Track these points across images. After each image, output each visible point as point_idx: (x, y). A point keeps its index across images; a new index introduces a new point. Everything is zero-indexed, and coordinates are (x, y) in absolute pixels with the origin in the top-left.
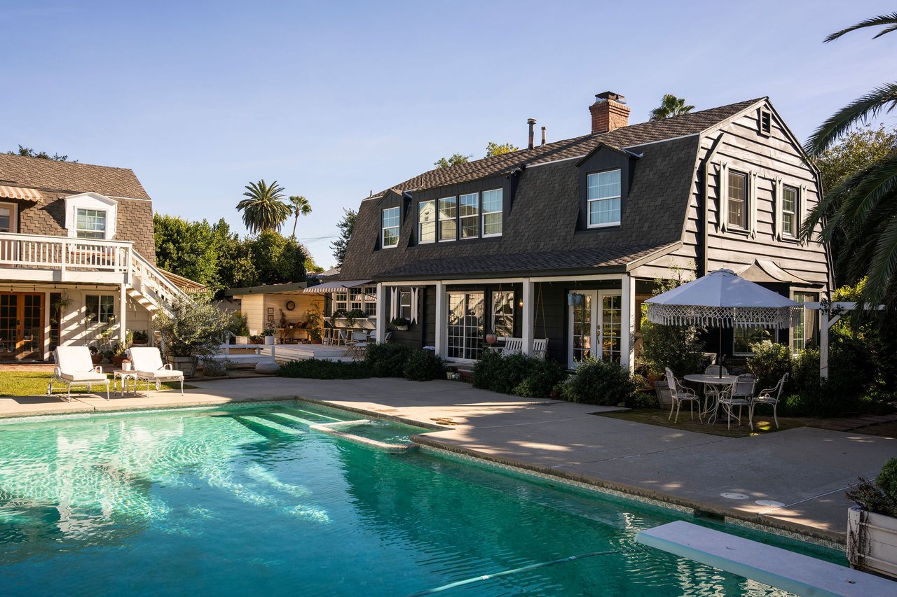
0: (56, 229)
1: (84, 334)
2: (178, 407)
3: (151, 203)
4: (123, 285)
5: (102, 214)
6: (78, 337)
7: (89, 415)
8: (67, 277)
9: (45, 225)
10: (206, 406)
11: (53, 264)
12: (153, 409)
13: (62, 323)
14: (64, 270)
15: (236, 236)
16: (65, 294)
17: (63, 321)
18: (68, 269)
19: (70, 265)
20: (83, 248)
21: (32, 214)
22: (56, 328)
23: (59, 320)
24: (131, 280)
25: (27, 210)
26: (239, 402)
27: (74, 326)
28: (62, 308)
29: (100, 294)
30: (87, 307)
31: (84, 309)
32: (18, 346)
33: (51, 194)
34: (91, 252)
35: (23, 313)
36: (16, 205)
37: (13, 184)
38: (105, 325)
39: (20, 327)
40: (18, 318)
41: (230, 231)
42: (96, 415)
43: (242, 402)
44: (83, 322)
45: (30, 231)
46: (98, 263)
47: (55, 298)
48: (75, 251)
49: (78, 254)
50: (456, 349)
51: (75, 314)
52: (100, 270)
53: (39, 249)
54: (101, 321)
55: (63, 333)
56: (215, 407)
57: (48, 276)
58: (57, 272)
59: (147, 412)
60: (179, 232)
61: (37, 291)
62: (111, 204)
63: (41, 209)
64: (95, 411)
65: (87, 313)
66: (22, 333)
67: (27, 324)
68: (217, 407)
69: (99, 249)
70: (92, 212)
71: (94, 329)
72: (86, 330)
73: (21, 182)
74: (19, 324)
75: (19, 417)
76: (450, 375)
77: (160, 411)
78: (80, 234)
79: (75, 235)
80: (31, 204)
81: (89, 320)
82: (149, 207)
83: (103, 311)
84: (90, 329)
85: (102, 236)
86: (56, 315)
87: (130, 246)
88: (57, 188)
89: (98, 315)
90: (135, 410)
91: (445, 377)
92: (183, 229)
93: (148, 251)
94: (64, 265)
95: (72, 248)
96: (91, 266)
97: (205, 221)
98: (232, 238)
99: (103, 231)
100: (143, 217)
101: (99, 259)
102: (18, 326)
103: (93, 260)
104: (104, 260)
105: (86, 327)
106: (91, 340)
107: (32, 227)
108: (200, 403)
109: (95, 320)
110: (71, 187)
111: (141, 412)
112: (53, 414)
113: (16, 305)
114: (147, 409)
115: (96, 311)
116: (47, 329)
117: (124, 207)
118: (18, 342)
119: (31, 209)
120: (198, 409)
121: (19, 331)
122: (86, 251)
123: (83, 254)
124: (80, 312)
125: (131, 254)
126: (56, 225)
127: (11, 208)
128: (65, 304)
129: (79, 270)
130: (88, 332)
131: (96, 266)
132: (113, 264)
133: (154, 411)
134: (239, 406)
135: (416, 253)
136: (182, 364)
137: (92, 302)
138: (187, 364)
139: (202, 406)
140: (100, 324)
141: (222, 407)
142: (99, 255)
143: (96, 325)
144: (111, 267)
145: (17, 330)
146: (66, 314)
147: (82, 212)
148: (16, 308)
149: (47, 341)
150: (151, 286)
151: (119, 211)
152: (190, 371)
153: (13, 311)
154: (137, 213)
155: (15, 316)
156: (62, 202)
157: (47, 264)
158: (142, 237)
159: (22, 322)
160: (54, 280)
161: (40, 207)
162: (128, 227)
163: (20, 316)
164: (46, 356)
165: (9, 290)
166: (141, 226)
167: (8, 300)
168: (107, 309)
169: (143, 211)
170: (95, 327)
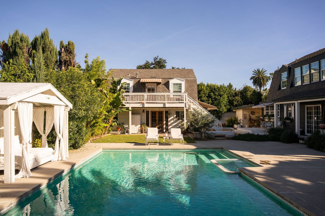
0: (167, 90)
1: (175, 124)
2: (177, 149)
3: (196, 79)
4: (185, 107)
5: (181, 84)
6: (174, 125)
7: (147, 150)
8: (167, 105)
9: (164, 90)
10: (187, 149)
11: (163, 102)
12: (168, 150)
14: (166, 103)
15: (236, 89)
16: (169, 111)
17: (169, 120)
18: (167, 103)
19: (168, 102)
20: (175, 96)
21: (160, 86)
22: (167, 121)
23: (168, 120)
24: (187, 106)
25: (159, 85)
26: (199, 149)
27: (172, 121)
28: (168, 115)
29: (180, 111)
30: (176, 115)
31: (175, 116)
33: (166, 80)
34: (177, 97)
35: (158, 117)
36: (156, 84)
37: (155, 78)
38: (182, 121)
39: (157, 121)
40: (156, 119)
41: (233, 87)
42: (150, 150)
43: (201, 149)
44: (175, 120)
45: (160, 92)
46: (180, 101)
47: (167, 112)
48: (173, 97)
49: (174, 98)
50: (310, 130)
51: (172, 117)
52: (180, 103)
53: (162, 97)
55: (169, 123)
56: (190, 150)
57: (161, 105)
58: (164, 104)
59: (166, 150)
60: (215, 89)
61: (161, 110)
62: (183, 81)
63: (163, 85)
64: (149, 149)
65: (176, 117)
66: (158, 123)
67: (159, 121)
68: (191, 150)
69: (180, 96)
70: (177, 84)
72: (176, 122)
73: (158, 77)
75: (127, 149)
76: (301, 141)
77: (171, 150)
78: (174, 92)
79: (173, 92)
80: (160, 83)
81: (177, 119)
82: (196, 81)
84: (177, 122)
85: (180, 92)
86: (167, 118)
87: (187, 94)
88: (168, 77)
89: (179, 118)
90: (162, 149)
91: (298, 142)
92: (216, 88)
93: (195, 96)
95: (172, 96)
96: (176, 102)
97: (223, 84)
98: (234, 89)
99: (181, 90)
100: (194, 84)
101: (180, 99)
102: (156, 121)
103: (178, 99)
104: (181, 100)
105: (176, 121)
106: (178, 126)
107: (160, 90)
108: (185, 148)
109: (179, 119)
110: (172, 77)
111: (164, 150)
112: (137, 149)
114: (166, 149)
115: (179, 116)
116: (164, 122)
117: (187, 82)
118: (156, 126)
119: (160, 85)
120: (184, 150)
121: (157, 123)
122: (176, 97)
123: (175, 98)
124: (174, 117)
125: (187, 97)
126: (167, 89)
127: (155, 85)
128: (169, 114)
129: (173, 103)
130: (176, 123)
131: (179, 102)
132: (183, 100)
133: (169, 150)
134: (200, 150)
135: (293, 90)
137: (178, 113)
139: (186, 149)
140: (180, 120)
141: (193, 150)
142: (180, 98)
144: (182, 102)
146: (170, 117)
147: (174, 84)
148: (156, 116)
149: (164, 126)
150: (193, 107)
151: (186, 83)
152: (200, 137)
153: (155, 117)
154: (191, 83)
155: (156, 118)
156: (168, 82)
157: (161, 102)
158: (193, 91)
159: (158, 121)
160: (164, 107)
161: (162, 84)
162: (189, 88)
163: (157, 118)
164: (164, 131)
165: (152, 110)
166: (193, 87)
167: (154, 113)
168: (182, 116)
169: (194, 82)
170: (179, 122)
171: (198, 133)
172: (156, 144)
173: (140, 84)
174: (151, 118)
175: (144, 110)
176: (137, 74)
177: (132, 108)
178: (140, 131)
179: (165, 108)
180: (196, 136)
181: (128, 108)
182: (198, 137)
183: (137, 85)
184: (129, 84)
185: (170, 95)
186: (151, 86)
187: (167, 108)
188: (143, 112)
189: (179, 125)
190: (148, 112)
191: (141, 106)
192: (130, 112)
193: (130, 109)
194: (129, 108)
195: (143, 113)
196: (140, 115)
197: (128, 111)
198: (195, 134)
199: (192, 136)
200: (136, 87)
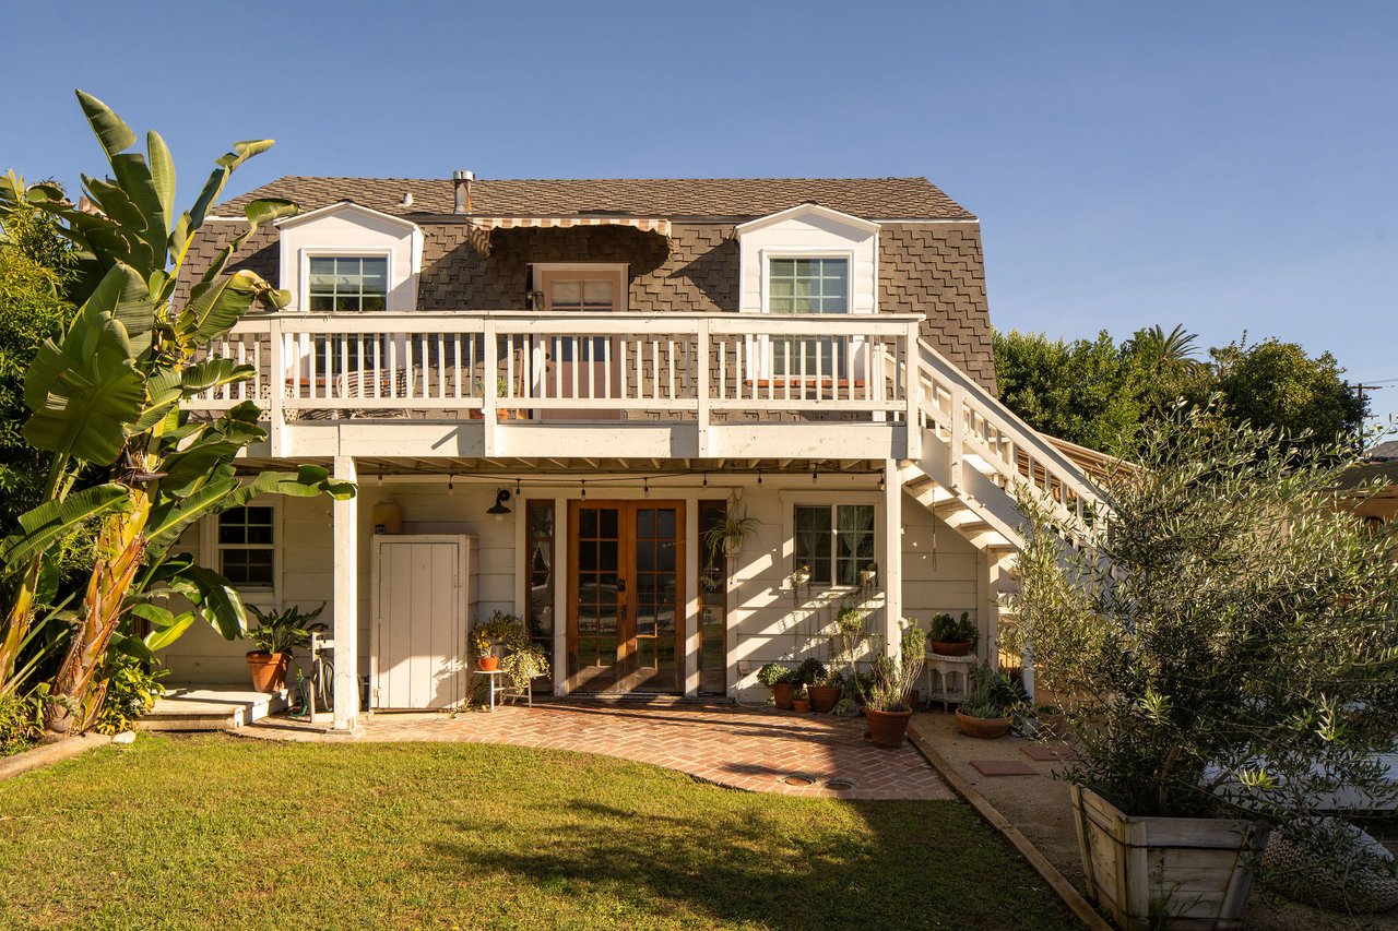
1: (790, 621)
4: (891, 464)
5: (839, 264)
6: (776, 628)
8: (716, 443)
11: (673, 405)
13: (730, 588)
14: (703, 418)
16: (736, 501)
17: (734, 583)
18: (720, 417)
19: (723, 403)
21: (656, 286)
22: (716, 597)
24: (916, 448)
25: (645, 278)
27: (764, 599)
28: (728, 542)
29: (835, 501)
30: (797, 540)
31: (789, 548)
32: (622, 652)
33: (707, 231)
35: (632, 557)
37: (616, 214)
38: (850, 595)
39: (627, 597)
40: (621, 573)
44: (786, 585)
47: (712, 513)
48: (768, 376)
51: (765, 562)
54: (839, 584)
55: (736, 618)
57: (654, 444)
58: (683, 427)
61: (654, 495)
62: (859, 236)
63: (681, 272)
65: (799, 560)
70: (808, 264)
71: (818, 605)
72: (797, 607)
73: (640, 212)
74: (623, 588)
81: (805, 578)
82: (971, 238)
83: (844, 550)
84: (808, 605)
86: (715, 566)
88: (724, 212)
89: (829, 563)
94: (704, 404)
95: (759, 372)
96: (803, 404)
97: (1103, 335)
100: (956, 270)
102: (621, 596)
105: (794, 600)
106: (811, 636)
109: (821, 577)
113: (616, 537)
115: (823, 552)
116: (692, 608)
117: (895, 249)
118: (620, 643)
119: (657, 272)
121: (624, 608)
124: (777, 557)
125: (915, 360)
127: (612, 280)
128: (737, 533)
130: (800, 616)
136: (1170, 857)
137: (810, 522)
138: (1204, 859)
140: (836, 590)
143: (826, 594)
144: (868, 404)
145: (619, 605)
146: (740, 563)
147: (780, 264)
148: (615, 545)
149: (692, 645)
150: (984, 467)
151: (885, 259)
152: (1215, 895)
153: (611, 553)
154: (938, 260)
155: (616, 568)
156: (732, 247)
157: (657, 403)
158: (954, 328)
159: (631, 586)
160: (686, 455)
161: (678, 267)
162: (913, 299)
163: (627, 568)
164: (692, 683)
165: (576, 494)
166: (950, 294)
167: (597, 523)
168: (854, 545)
169: (954, 253)
170: (821, 600)
173: (483, 265)
174: (576, 563)
175: (504, 495)
176: (457, 182)
177: (364, 466)
178: (463, 688)
179: (698, 479)
180: (1157, 879)
182: (1184, 893)
183: (454, 271)
184: (379, 263)
185: (743, 338)
186: (583, 284)
187: (713, 479)
188: (498, 509)
189: (828, 629)
190: (539, 514)
191: (450, 450)
192: (346, 513)
195: (499, 517)
196: (464, 540)
197: (312, 491)
198: (1151, 849)
199: (993, 781)
200: (450, 288)
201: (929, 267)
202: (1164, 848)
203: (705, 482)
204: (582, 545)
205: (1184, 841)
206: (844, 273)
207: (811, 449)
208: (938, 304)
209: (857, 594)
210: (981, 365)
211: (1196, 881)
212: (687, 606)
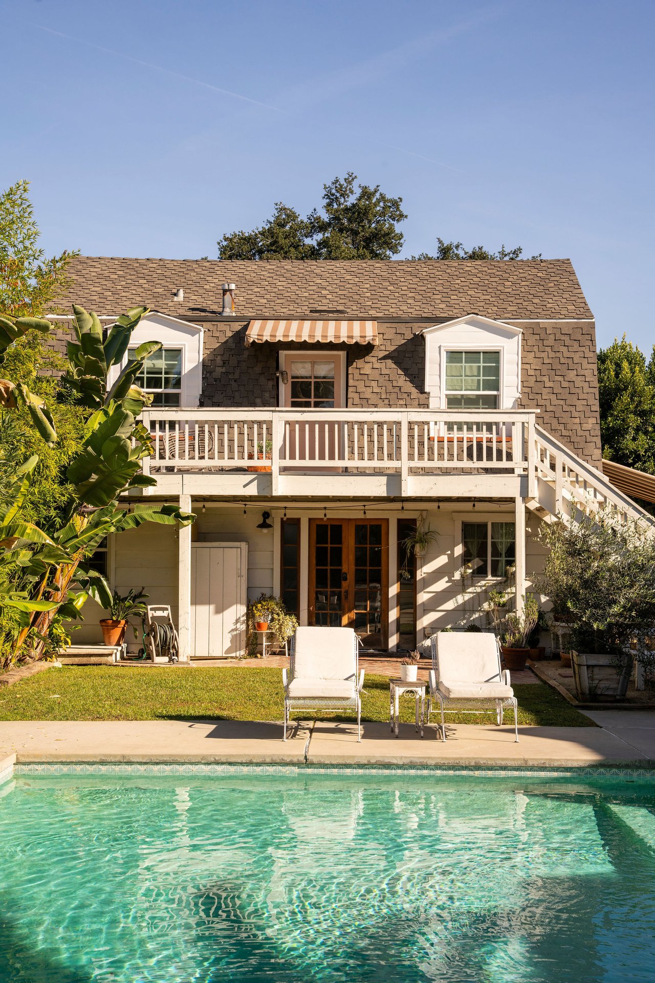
0: (409, 394)
1: (460, 599)
2: (478, 767)
3: (592, 326)
4: (519, 500)
5: (494, 356)
6: (450, 605)
7: (296, 770)
8: (412, 487)
9: (390, 389)
10: (542, 768)
11: (387, 464)
12: (424, 766)
13: (419, 577)
16: (423, 520)
17: (421, 574)
18: (413, 471)
19: (416, 463)
20: (460, 429)
21: (367, 369)
22: (410, 586)
23: (413, 575)
24: (534, 490)
25: (359, 363)
26: (618, 767)
27: (442, 585)
28: (418, 548)
29: (490, 520)
30: (466, 545)
31: (459, 550)
32: (345, 621)
33: (402, 328)
34: (475, 435)
35: (352, 558)
36: (342, 354)
37: (338, 315)
38: (500, 583)
39: (348, 585)
40: (345, 568)
42: (309, 771)
43: (627, 766)
44: (457, 576)
45: (365, 403)
46: (490, 458)
47: (406, 528)
48: (444, 433)
49: (450, 441)
51: (442, 560)
52: (488, 471)
53: (380, 435)
54: (493, 576)
55: (422, 597)
56: (561, 774)
57: (377, 487)
58: (395, 478)
59: (412, 772)
61: (370, 515)
62: (509, 335)
63: (385, 358)
64: (307, 763)
65: (466, 558)
66: (351, 597)
67: (360, 578)
68: (568, 774)
69: (489, 430)
70: (472, 355)
71: (479, 590)
72: (464, 591)
73: (353, 310)
74: (345, 579)
75: (171, 763)
77: (439, 772)
78: (454, 402)
79: (444, 405)
80: (368, 348)
81: (470, 571)
82: (589, 333)
83: (496, 553)
84: (472, 590)
85: (493, 403)
86: (409, 563)
87: (532, 419)
88: (415, 314)
89: (486, 562)
90: (388, 766)
93: (585, 426)
94: (405, 464)
95: (438, 430)
96: (466, 464)
99: (495, 393)
100: (577, 357)
101: (490, 449)
102: (345, 584)
103: (476, 451)
104: (499, 452)
105: (462, 585)
106: (474, 611)
107: (368, 393)
108: (526, 761)
109: (481, 572)
110: (441, 309)
111: (399, 772)
112: (230, 764)
113: (340, 543)
114: (412, 766)
115: (482, 554)
116: (394, 590)
117: (535, 340)
118: (344, 614)
119: (367, 358)
120: (523, 774)
121: (347, 592)
122: (465, 434)
123: (460, 440)
124: (451, 557)
125: (533, 436)
126: (409, 387)
127: (336, 359)
128: (423, 541)
129: (446, 472)
130: (467, 597)
131: (485, 464)
132: (510, 457)
133: (425, 772)
134: (622, 776)
137: (474, 535)
138: (607, 670)
139: (532, 769)
140: (490, 580)
141: (579, 773)
142: (490, 440)
143: (483, 583)
144: (504, 464)
145: (343, 590)
146: (426, 561)
147: (454, 356)
148: (340, 549)
149: (393, 615)
150: (573, 500)
151: (526, 348)
152: (614, 686)
153: (337, 555)
154: (564, 349)
155: (340, 564)
156: (419, 341)
157: (376, 463)
158: (573, 400)
159: (351, 577)
160: (392, 495)
161: (382, 354)
162: (546, 379)
163: (348, 565)
164: (393, 641)
165: (319, 515)
166: (572, 375)
167: (328, 533)
168: (503, 549)
169: (576, 344)
170: (481, 587)
171: (603, 660)
172: (343, 731)
173: (246, 353)
174: (314, 561)
175: (266, 515)
176: (225, 291)
177: (195, 499)
178: (244, 643)
179: (398, 505)
180: (591, 678)
181: (169, 505)
182: (603, 684)
183: (226, 358)
184: (175, 353)
185: (428, 423)
186: (313, 363)
187: (407, 505)
188: (264, 525)
189: (486, 606)
190: (290, 528)
191: (252, 490)
193: (186, 507)
194: (176, 499)
195: (265, 531)
196: (244, 545)
198: (588, 666)
199: (566, 679)
200: (224, 370)
201: (558, 355)
202: (594, 666)
203: (403, 508)
204: (318, 549)
205: (601, 663)
206: (497, 361)
207: (470, 491)
208: (563, 382)
209: (505, 582)
210: (591, 426)
211: (607, 680)
212: (390, 589)
